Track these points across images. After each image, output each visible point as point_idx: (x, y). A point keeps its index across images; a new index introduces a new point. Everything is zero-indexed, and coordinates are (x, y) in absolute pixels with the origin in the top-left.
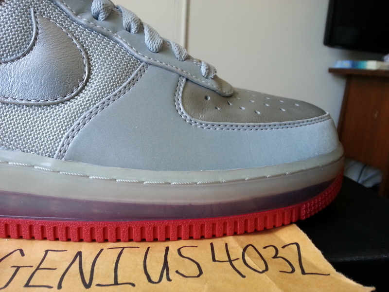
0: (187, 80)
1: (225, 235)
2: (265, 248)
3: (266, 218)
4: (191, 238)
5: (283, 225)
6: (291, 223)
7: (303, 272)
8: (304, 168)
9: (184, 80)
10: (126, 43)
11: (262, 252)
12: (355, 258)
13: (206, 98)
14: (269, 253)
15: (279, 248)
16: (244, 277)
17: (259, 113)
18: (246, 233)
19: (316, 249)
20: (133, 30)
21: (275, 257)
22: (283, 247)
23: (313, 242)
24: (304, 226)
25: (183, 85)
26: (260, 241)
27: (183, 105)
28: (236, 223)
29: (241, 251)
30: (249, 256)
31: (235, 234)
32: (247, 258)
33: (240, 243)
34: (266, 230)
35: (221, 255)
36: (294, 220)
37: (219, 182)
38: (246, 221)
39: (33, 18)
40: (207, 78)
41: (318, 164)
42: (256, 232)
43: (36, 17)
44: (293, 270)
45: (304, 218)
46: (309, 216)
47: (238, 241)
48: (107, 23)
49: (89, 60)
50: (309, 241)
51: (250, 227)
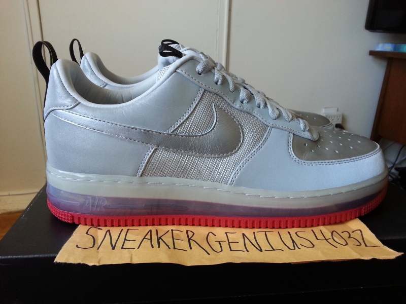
0: (293, 134)
1: (318, 225)
2: (342, 232)
3: (342, 215)
4: (300, 227)
5: (351, 219)
6: (356, 218)
7: (366, 246)
8: (364, 186)
9: (292, 135)
10: (260, 116)
11: (342, 234)
12: (394, 238)
13: (305, 145)
14: (346, 235)
15: (351, 233)
16: (336, 247)
17: (337, 152)
18: (330, 224)
19: (372, 233)
20: (262, 106)
21: (349, 237)
22: (353, 232)
23: (370, 229)
24: (364, 219)
25: (292, 138)
26: (339, 228)
27: (293, 151)
28: (325, 219)
29: (330, 234)
30: (335, 237)
31: (324, 225)
32: (335, 238)
33: (329, 230)
34: (341, 222)
35: (320, 236)
36: (357, 216)
37: (316, 197)
38: (330, 218)
39: (214, 109)
40: (304, 131)
41: (373, 183)
42: (336, 223)
43: (215, 108)
44: (361, 245)
45: (363, 215)
46: (366, 214)
47: (326, 228)
48: (249, 105)
49: (242, 129)
50: (367, 229)
51: (332, 221)
